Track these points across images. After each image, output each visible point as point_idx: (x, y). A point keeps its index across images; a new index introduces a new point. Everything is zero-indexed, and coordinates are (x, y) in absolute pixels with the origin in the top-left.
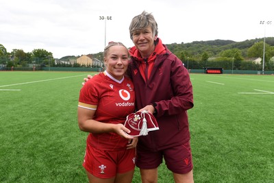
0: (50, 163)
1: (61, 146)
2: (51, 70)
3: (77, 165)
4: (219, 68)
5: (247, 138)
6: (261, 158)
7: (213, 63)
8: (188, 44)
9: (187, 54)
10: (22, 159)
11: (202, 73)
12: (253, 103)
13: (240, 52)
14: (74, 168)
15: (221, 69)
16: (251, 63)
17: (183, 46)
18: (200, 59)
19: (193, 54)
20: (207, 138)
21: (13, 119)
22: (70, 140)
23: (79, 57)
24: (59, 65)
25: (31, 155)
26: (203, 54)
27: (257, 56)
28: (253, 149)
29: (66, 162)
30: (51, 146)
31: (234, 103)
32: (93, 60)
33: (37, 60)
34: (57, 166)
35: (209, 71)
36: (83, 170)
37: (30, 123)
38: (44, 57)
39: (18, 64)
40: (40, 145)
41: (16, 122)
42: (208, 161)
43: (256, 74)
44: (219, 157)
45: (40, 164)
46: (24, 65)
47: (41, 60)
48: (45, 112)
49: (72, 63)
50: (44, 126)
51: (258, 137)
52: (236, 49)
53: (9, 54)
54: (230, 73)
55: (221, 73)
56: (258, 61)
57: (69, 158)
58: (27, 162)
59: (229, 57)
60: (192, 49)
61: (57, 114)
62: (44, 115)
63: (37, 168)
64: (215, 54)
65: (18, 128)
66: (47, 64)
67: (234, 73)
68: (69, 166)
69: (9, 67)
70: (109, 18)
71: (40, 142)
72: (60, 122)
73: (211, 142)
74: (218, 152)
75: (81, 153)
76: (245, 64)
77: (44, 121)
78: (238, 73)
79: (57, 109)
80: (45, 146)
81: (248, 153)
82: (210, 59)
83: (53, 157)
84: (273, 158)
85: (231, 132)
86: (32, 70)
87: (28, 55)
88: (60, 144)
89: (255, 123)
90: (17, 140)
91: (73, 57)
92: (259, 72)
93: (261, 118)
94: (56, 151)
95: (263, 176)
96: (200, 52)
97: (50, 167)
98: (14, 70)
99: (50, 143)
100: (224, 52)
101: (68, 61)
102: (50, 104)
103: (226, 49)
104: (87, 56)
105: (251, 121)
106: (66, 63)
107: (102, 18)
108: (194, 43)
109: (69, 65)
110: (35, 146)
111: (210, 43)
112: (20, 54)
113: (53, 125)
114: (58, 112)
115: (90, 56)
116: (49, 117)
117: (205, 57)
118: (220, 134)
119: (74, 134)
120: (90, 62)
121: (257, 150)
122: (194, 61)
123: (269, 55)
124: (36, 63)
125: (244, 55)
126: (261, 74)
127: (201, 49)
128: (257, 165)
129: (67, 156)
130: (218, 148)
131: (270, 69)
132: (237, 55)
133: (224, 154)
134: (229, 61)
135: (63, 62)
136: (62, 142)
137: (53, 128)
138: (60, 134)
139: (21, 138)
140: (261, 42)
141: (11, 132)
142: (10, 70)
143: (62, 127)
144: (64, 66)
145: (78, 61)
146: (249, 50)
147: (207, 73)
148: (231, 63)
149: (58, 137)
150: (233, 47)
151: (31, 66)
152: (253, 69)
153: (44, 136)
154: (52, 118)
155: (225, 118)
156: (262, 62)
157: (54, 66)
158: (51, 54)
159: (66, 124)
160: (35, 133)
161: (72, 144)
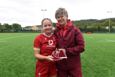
0: (17, 73)
1: (23, 65)
2: (21, 32)
3: (29, 73)
4: (91, 31)
5: (101, 60)
6: (106, 68)
7: (89, 29)
8: (79, 21)
9: (78, 25)
10: (5, 71)
11: (84, 33)
12: (104, 46)
13: (100, 24)
14: (27, 75)
15: (92, 31)
16: (105, 29)
17: (76, 22)
18: (84, 27)
19: (81, 25)
20: (84, 61)
21: (2, 54)
22: (26, 63)
23: (33, 26)
24: (24, 30)
25: (9, 70)
26: (85, 25)
27: (107, 26)
28: (103, 65)
29: (24, 72)
30: (18, 65)
31: (96, 45)
32: (39, 28)
33: (14, 28)
34: (20, 74)
35: (87, 32)
36: (31, 76)
37: (10, 56)
38: (17, 26)
39: (6, 30)
40: (13, 65)
41: (3, 55)
42: (84, 71)
43: (107, 33)
44: (89, 68)
45: (13, 73)
46: (9, 30)
47: (16, 28)
48: (16, 51)
49: (30, 29)
50: (16, 57)
51: (105, 60)
52: (98, 23)
53: (2, 25)
54: (96, 33)
55: (92, 33)
56: (107, 28)
57: (25, 70)
58: (7, 73)
59: (96, 26)
60: (80, 23)
61: (22, 52)
62: (16, 52)
63: (11, 75)
64: (90, 25)
65: (4, 58)
66: (19, 30)
67: (98, 33)
68: (25, 74)
69: (2, 31)
70: (45, 10)
71: (13, 64)
72: (23, 55)
73: (86, 62)
74: (89, 66)
75: (31, 68)
76: (102, 29)
77: (16, 55)
78: (99, 33)
79: (22, 49)
80: (16, 65)
81: (101, 66)
82: (88, 27)
83: (19, 70)
84: (111, 69)
85: (94, 58)
86: (12, 32)
87: (10, 26)
88: (22, 65)
89: (105, 54)
90: (3, 63)
91: (30, 27)
92: (108, 32)
93: (107, 52)
94: (20, 68)
95: (106, 76)
96: (84, 24)
97: (17, 74)
98: (4, 32)
99: (18, 64)
100: (94, 24)
101: (28, 28)
102: (19, 47)
103: (94, 23)
104: (36, 26)
105: (103, 53)
106: (27, 29)
107: (42, 10)
108: (81, 20)
109: (28, 30)
110: (11, 66)
111: (88, 20)
112: (7, 26)
113: (20, 56)
114: (22, 50)
115: (37, 26)
116: (18, 53)
117: (86, 26)
118: (90, 59)
119: (28, 60)
120: (37, 29)
121: (105, 65)
122: (81, 28)
123: (112, 25)
124: (14, 29)
125: (101, 25)
126: (109, 33)
127: (84, 23)
128: (104, 72)
129: (25, 69)
130: (89, 65)
131: (112, 31)
132: (99, 25)
133: (91, 67)
134: (95, 28)
135: (26, 29)
136: (23, 64)
137: (20, 58)
138: (22, 60)
139: (5, 62)
140: (108, 20)
141: (1, 60)
142: (2, 32)
143: (23, 57)
144: (26, 30)
145: (32, 28)
146: (103, 23)
147: (87, 33)
148: (96, 29)
149: (21, 62)
150: (97, 22)
151: (12, 30)
152: (106, 31)
153: (15, 61)
154: (19, 53)
155: (93, 52)
156: (109, 28)
157: (22, 30)
158: (20, 25)
159: (25, 56)
160: (11, 60)
161: (27, 64)
